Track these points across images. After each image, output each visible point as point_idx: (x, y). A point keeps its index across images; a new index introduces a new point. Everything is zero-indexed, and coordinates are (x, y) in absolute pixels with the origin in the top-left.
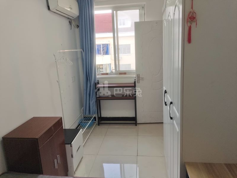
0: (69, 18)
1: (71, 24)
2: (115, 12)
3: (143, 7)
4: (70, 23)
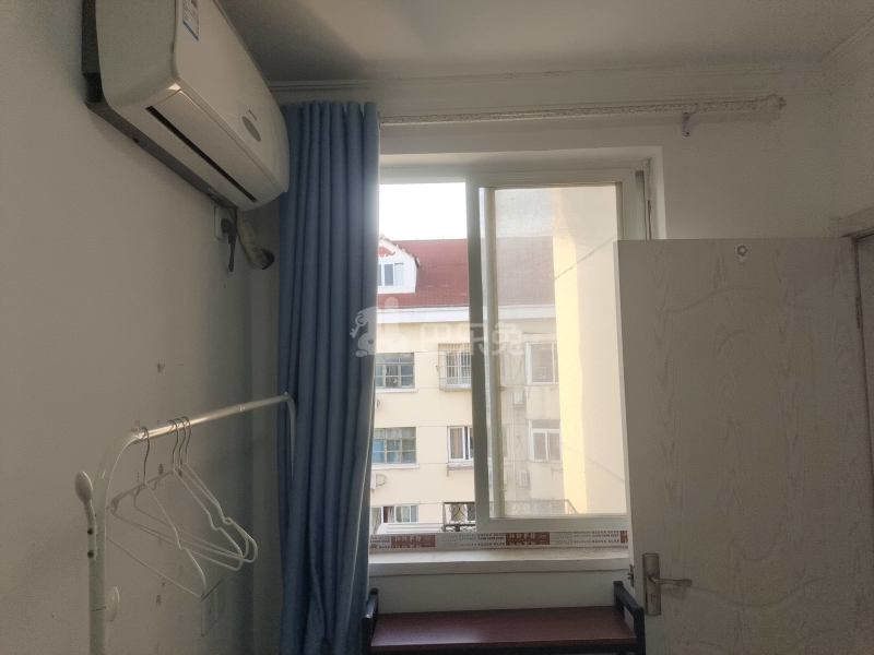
0: (220, 202)
1: (232, 241)
2: (482, 191)
3: (640, 174)
4: (229, 230)
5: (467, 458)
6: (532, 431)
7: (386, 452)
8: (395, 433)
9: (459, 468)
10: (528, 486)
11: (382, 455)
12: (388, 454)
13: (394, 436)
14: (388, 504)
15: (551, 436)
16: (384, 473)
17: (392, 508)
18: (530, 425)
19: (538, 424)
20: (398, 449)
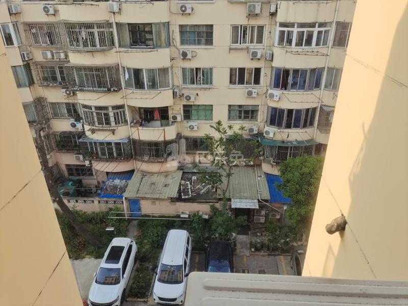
5: (240, 44)
6: (279, 29)
7: (197, 39)
8: (201, 28)
9: (236, 49)
10: (272, 60)
11: (195, 40)
12: (198, 40)
13: (201, 29)
14: (198, 67)
15: (289, 32)
16: (196, 50)
17: (200, 69)
18: (278, 24)
19: (283, 25)
20: (203, 37)
